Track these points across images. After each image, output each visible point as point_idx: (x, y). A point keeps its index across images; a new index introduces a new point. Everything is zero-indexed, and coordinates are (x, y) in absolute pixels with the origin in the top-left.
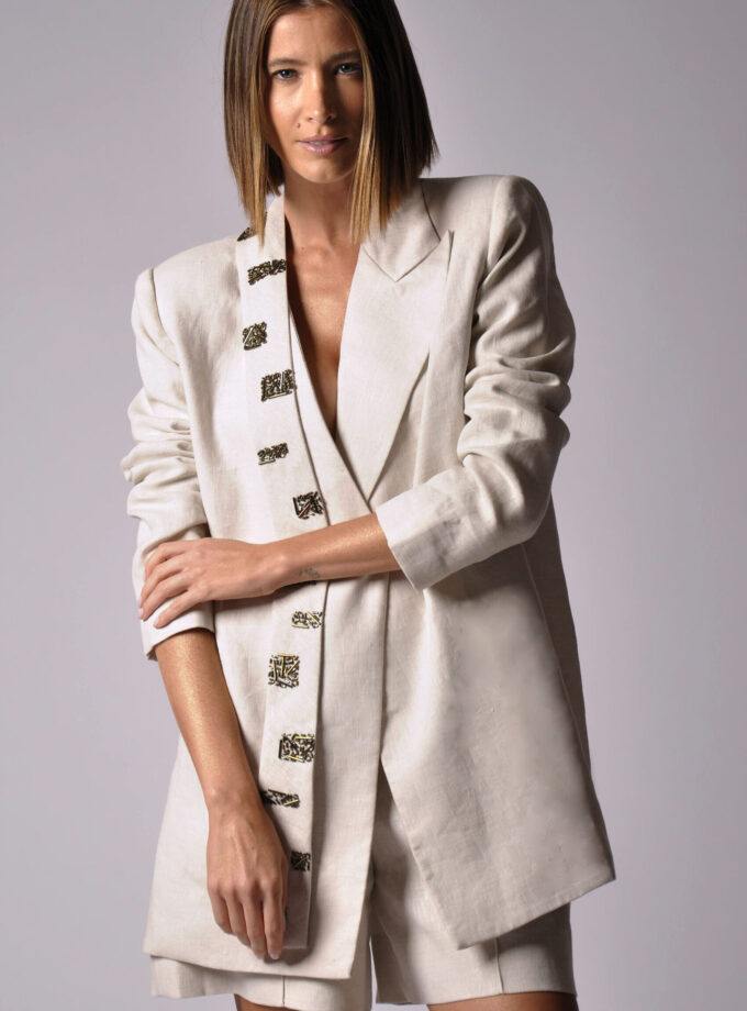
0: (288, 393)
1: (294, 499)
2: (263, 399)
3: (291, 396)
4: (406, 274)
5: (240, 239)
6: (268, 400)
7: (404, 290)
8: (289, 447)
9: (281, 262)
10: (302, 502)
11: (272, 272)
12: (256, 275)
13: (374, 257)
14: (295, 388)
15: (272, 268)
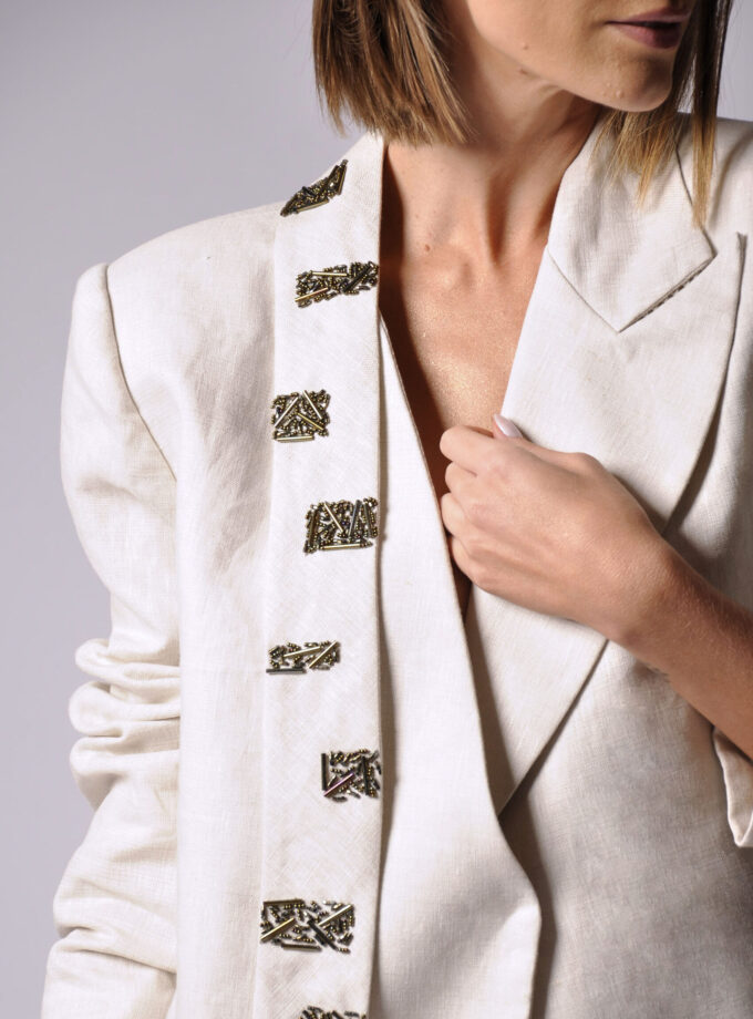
0: (364, 544)
1: (324, 756)
2: (308, 549)
3: (370, 552)
4: (640, 317)
5: (286, 211)
6: (319, 554)
7: (633, 353)
8: (344, 651)
9: (368, 267)
10: (340, 767)
11: (348, 289)
12: (313, 288)
13: (571, 276)
14: (382, 538)
15: (350, 280)
